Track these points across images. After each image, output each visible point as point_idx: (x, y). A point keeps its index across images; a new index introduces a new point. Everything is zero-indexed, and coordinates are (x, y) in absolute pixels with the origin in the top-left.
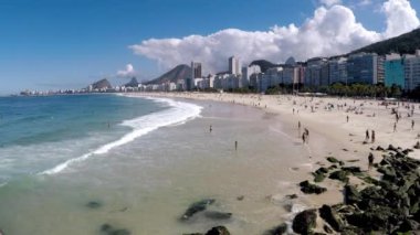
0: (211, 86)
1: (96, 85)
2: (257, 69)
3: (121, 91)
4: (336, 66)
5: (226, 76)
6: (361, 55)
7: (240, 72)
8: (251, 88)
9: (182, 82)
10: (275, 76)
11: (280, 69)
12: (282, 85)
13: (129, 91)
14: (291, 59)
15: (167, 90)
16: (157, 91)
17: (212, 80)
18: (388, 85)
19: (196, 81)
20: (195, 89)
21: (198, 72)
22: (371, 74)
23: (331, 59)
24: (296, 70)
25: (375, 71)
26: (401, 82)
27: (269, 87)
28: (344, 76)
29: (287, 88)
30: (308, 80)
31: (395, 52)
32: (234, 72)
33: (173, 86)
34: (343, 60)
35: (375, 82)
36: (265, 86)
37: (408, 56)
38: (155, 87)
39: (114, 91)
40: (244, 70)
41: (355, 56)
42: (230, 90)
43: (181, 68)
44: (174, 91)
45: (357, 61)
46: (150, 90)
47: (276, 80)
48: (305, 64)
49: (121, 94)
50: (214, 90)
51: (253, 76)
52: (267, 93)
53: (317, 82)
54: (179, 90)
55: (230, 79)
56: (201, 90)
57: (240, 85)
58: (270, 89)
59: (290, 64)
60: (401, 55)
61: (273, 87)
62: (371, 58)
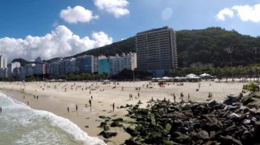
2: (18, 65)
4: (69, 63)
6: (85, 56)
7: (6, 67)
8: (14, 77)
10: (30, 69)
11: (34, 65)
12: (35, 75)
14: (39, 58)
18: (100, 72)
22: (91, 67)
23: (66, 58)
24: (44, 65)
25: (93, 67)
26: (107, 71)
27: (27, 77)
28: (74, 69)
29: (39, 77)
30: (52, 72)
31: (104, 55)
32: (2, 66)
34: (73, 59)
35: (92, 71)
36: (24, 76)
37: (112, 57)
40: (9, 66)
41: (80, 57)
45: (83, 60)
47: (31, 72)
48: (49, 61)
51: (16, 69)
52: (27, 81)
53: (58, 73)
57: (7, 76)
58: (28, 79)
59: (39, 62)
60: (107, 57)
61: (30, 77)
62: (90, 58)
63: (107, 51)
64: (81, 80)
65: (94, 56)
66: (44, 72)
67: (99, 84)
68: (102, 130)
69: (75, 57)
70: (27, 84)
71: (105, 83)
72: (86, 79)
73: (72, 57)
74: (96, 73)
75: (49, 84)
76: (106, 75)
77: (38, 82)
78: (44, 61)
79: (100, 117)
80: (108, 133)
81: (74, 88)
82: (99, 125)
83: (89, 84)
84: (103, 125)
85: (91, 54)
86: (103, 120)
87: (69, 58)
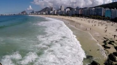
0: (55, 13)
1: (22, 13)
2: (69, 9)
3: (29, 14)
4: (92, 10)
5: (60, 11)
6: (99, 8)
7: (64, 10)
8: (67, 15)
9: (47, 12)
11: (76, 10)
12: (76, 14)
13: (32, 14)
15: (42, 14)
17: (56, 12)
18: (106, 16)
19: (51, 12)
20: (51, 14)
21: (52, 10)
23: (90, 8)
24: (80, 10)
25: (103, 13)
26: (110, 16)
27: (72, 15)
28: (93, 13)
29: (78, 15)
30: (83, 13)
31: (109, 8)
32: (62, 10)
33: (44, 13)
34: (94, 9)
35: (102, 15)
37: (112, 9)
38: (39, 13)
39: (27, 14)
40: (65, 10)
41: (97, 8)
42: (61, 15)
43: (47, 8)
44: (44, 15)
45: (98, 9)
46: (38, 14)
47: (74, 13)
48: (82, 9)
50: (56, 15)
51: (68, 11)
52: (72, 16)
53: (86, 14)
54: (46, 14)
55: (61, 12)
56: (53, 15)
57: (64, 14)
58: (73, 15)
59: (78, 9)
61: (74, 15)
62: (102, 9)
63: (110, 6)
65: (104, 8)
66: (80, 14)
67: (105, 22)
68: (104, 44)
69: (94, 7)
70: (72, 17)
71: (108, 22)
72: (99, 19)
74: (104, 16)
75: (81, 19)
76: (109, 18)
77: (77, 17)
78: (80, 8)
79: (104, 38)
80: (106, 46)
81: (93, 22)
82: (103, 41)
83: (100, 21)
84: (105, 42)
85: (102, 7)
86: (105, 40)
87: (91, 8)
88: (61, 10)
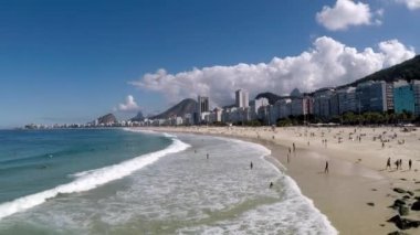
0: (219, 119)
1: (102, 120)
2: (265, 102)
3: (127, 125)
4: (346, 95)
5: (233, 109)
6: (371, 83)
7: (247, 105)
8: (260, 121)
9: (188, 116)
10: (284, 108)
11: (289, 101)
12: (291, 117)
13: (135, 125)
14: (296, 90)
15: (173, 124)
16: (163, 125)
17: (219, 113)
18: (398, 111)
19: (203, 115)
20: (204, 123)
21: (205, 106)
22: (381, 101)
23: (340, 88)
24: (305, 101)
25: (384, 98)
26: (411, 108)
27: (279, 120)
28: (353, 105)
29: (298, 120)
30: (317, 111)
31: (402, 78)
32: (241, 105)
33: (179, 120)
34: (352, 89)
35: (385, 109)
36: (274, 119)
37: (417, 82)
38: (161, 121)
39: (120, 126)
40: (252, 103)
41: (362, 85)
42: (239, 124)
43: (187, 101)
44: (180, 125)
45: (367, 90)
46: (156, 125)
47: (285, 112)
48: (312, 95)
49: (127, 129)
50: (222, 124)
51: (262, 109)
52: (278, 126)
53: (327, 113)
54: (186, 124)
55: (237, 113)
56: (210, 125)
57: (249, 118)
58: (281, 122)
59: (296, 96)
60: (409, 81)
61: (283, 119)
62: (380, 86)
63: (407, 70)
64: (365, 124)
65: (387, 81)
66: (305, 113)
67: (397, 130)
68: (396, 213)
69: (354, 85)
70: (277, 129)
71: (406, 130)
72: (374, 122)
73: (348, 86)
74: (390, 112)
75: (312, 130)
76: (409, 115)
77: (296, 128)
78: (305, 94)
79: (396, 190)
80: (405, 220)
81: (354, 136)
82: (392, 203)
83: (379, 130)
84: (398, 204)
85: (380, 79)
86: (400, 196)
87: (343, 87)
88: (237, 105)
